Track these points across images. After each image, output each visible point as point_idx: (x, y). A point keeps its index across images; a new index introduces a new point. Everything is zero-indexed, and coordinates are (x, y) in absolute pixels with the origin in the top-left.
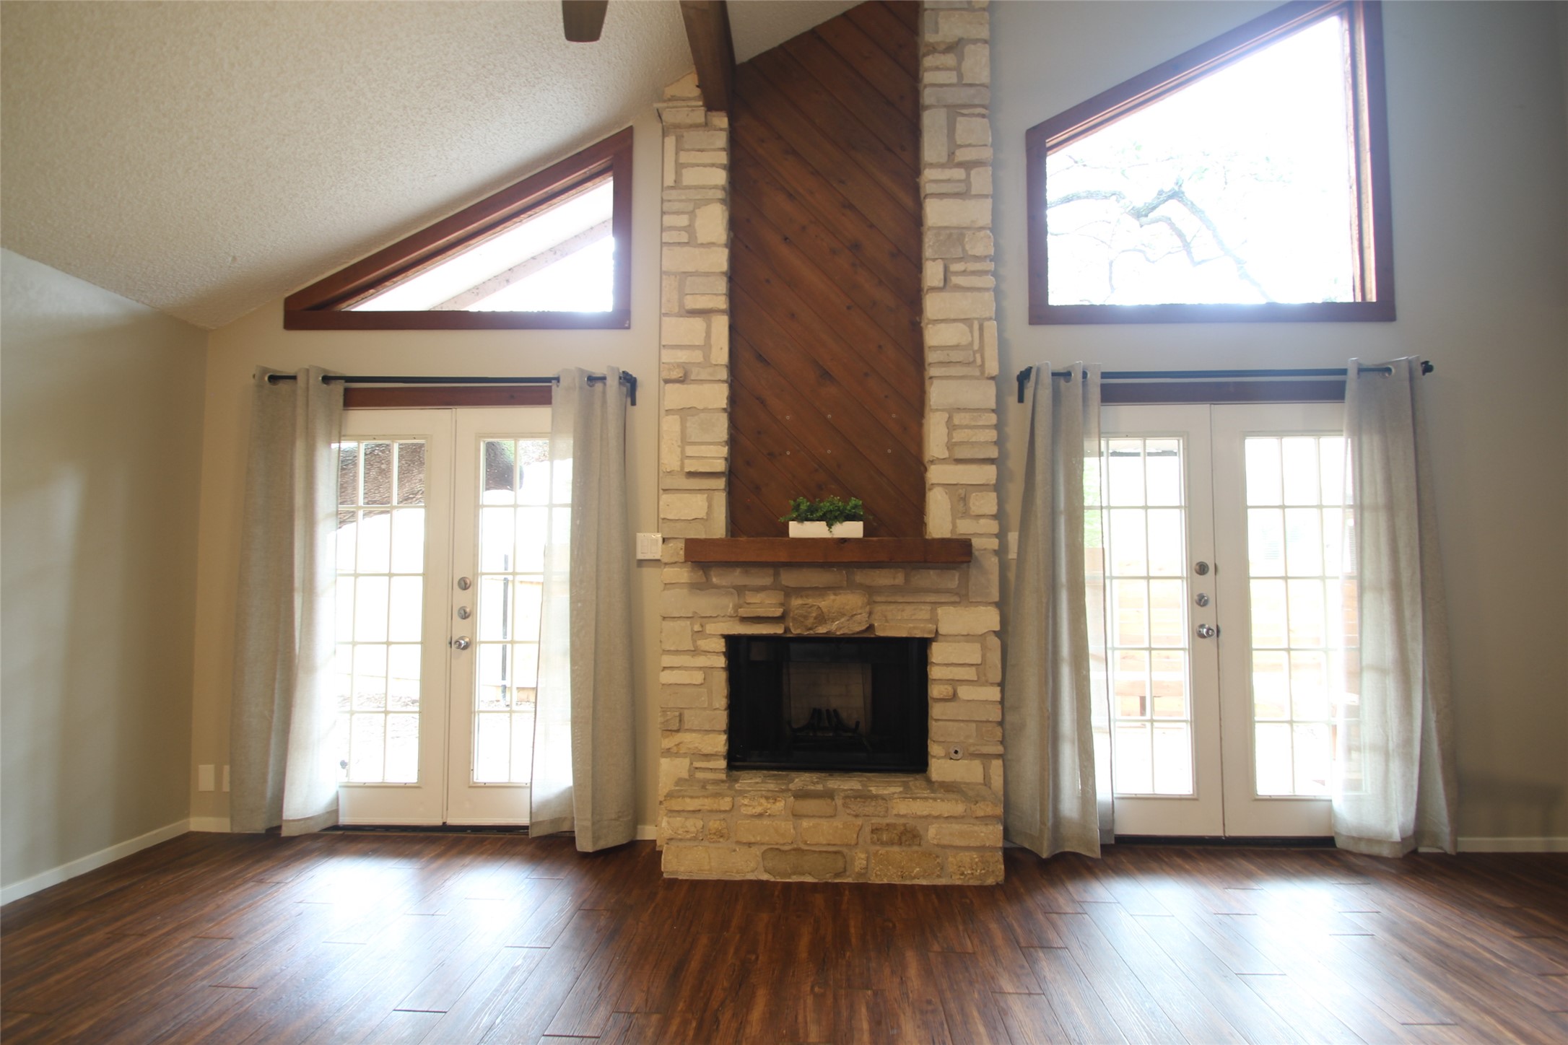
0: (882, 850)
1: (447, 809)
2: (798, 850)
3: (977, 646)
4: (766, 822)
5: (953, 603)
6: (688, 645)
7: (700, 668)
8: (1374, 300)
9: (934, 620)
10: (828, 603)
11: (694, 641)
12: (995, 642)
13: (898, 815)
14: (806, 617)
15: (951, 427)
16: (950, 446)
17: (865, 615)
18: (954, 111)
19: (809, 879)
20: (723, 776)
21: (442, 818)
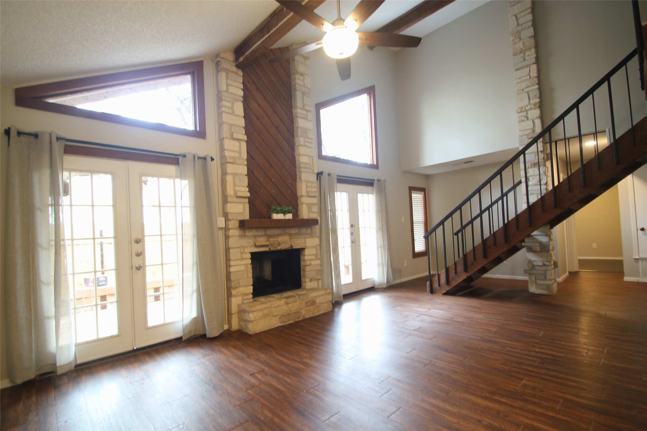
0: (308, 308)
1: (135, 341)
2: (289, 314)
3: (315, 249)
4: (280, 308)
5: (309, 237)
6: (239, 257)
7: (243, 265)
8: (376, 164)
9: (305, 243)
10: (281, 239)
11: (241, 256)
12: (318, 248)
13: (311, 298)
14: (274, 244)
15: (307, 187)
16: (307, 192)
17: (290, 243)
18: (304, 94)
19: (292, 322)
20: (252, 300)
21: (133, 346)
